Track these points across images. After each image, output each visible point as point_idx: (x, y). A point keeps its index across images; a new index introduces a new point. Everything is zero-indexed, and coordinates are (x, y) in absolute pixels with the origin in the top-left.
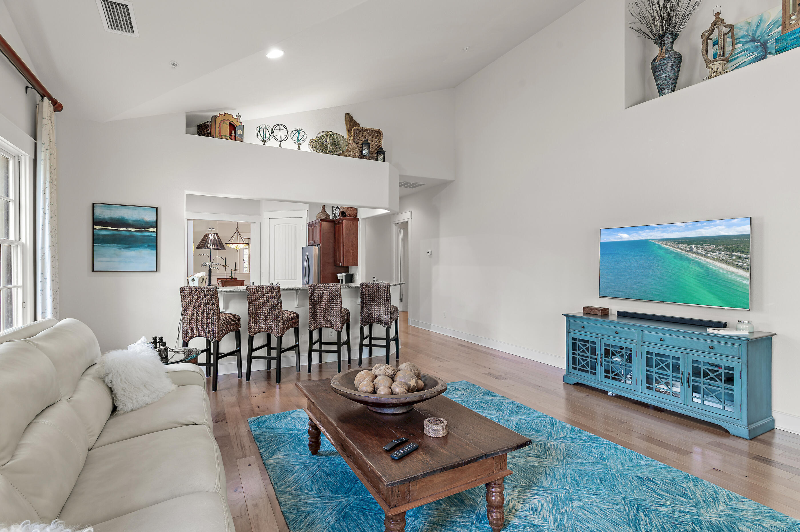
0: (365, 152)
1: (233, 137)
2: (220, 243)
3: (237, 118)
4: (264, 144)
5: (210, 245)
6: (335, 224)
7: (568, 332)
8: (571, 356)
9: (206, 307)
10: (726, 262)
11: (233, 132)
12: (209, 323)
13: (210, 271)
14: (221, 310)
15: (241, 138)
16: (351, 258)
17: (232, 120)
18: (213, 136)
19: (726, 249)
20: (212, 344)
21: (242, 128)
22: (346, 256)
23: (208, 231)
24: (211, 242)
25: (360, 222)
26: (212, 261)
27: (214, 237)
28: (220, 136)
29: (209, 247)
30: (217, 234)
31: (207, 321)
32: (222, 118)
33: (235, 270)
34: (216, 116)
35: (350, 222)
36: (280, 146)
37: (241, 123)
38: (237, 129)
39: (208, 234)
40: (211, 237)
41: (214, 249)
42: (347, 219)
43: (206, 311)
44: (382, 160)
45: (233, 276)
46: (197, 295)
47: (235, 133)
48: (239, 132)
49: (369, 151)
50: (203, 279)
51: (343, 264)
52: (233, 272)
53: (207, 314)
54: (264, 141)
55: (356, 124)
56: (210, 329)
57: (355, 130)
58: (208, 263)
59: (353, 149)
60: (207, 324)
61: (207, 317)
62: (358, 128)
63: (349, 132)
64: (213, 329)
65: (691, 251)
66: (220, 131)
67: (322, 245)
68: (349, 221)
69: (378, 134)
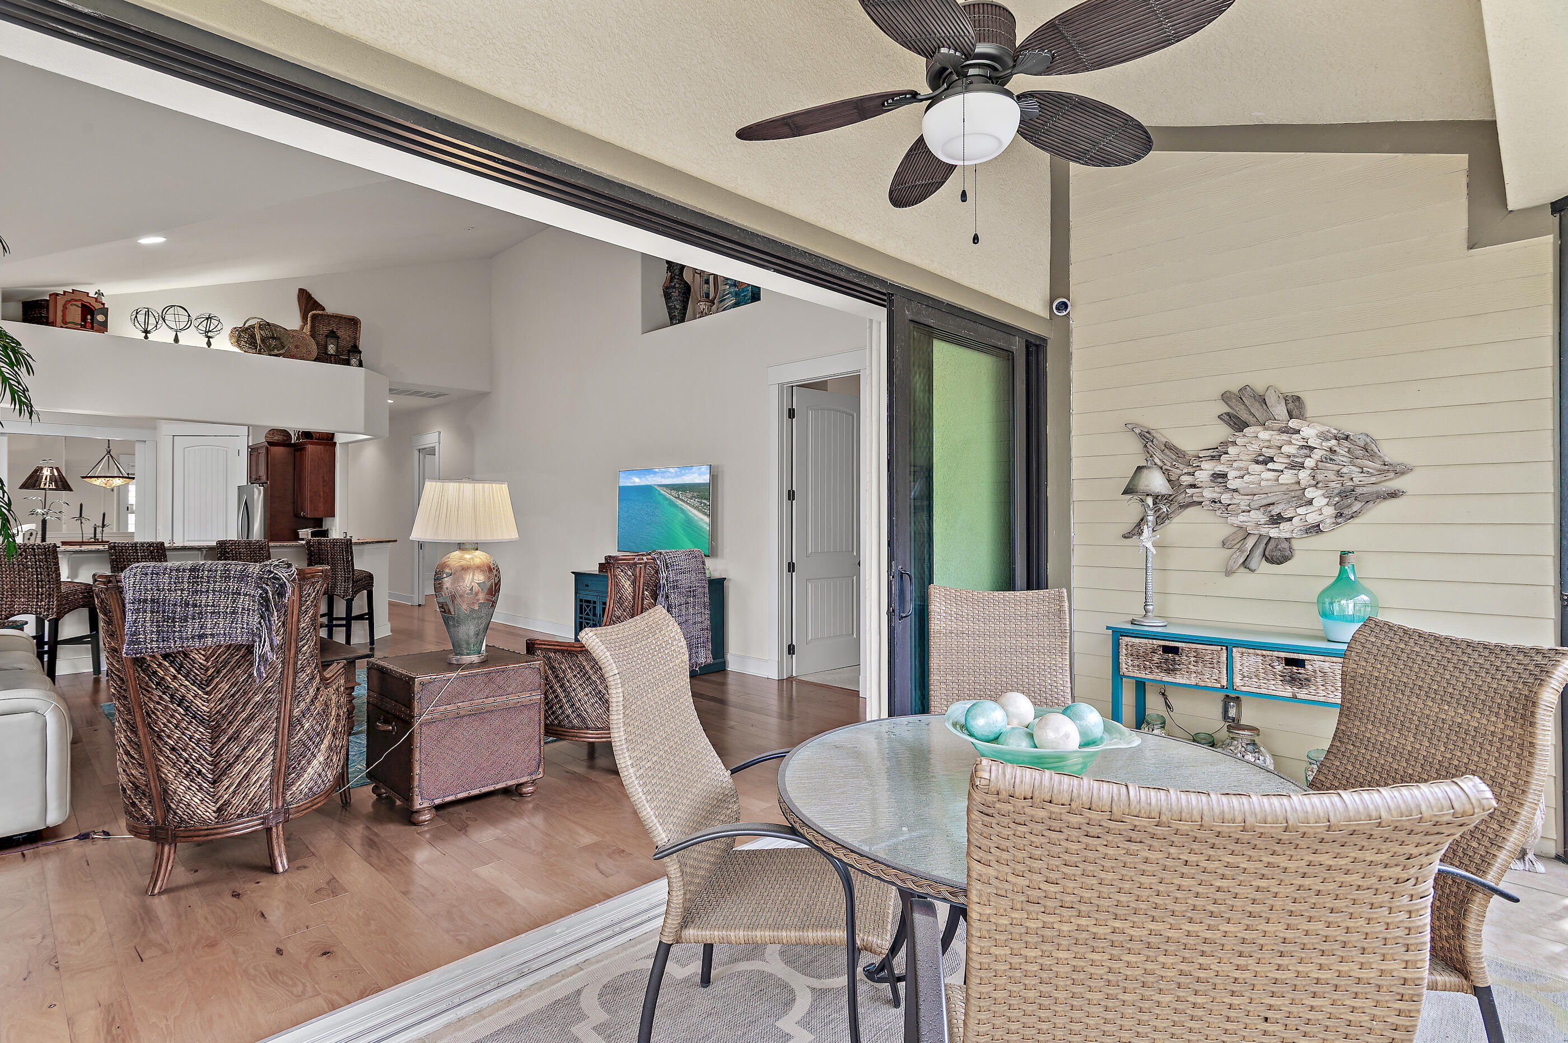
0: (331, 349)
1: (89, 325)
2: (62, 481)
3: (96, 296)
4: (146, 337)
5: (45, 484)
6: (295, 450)
7: (576, 593)
8: (579, 620)
9: (37, 571)
10: (697, 508)
11: (89, 317)
12: (42, 594)
13: (44, 522)
14: (64, 576)
15: (103, 327)
16: (321, 505)
17: (86, 299)
18: (53, 324)
19: (698, 497)
20: (47, 623)
21: (105, 312)
22: (311, 502)
23: (41, 464)
24: (46, 479)
25: (338, 449)
26: (47, 507)
27: (52, 472)
28: (65, 324)
29: (42, 486)
30: (57, 469)
31: (38, 591)
32: (67, 298)
33: (103, 526)
34: (57, 295)
35: (320, 448)
36: (176, 340)
37: (103, 304)
38: (95, 312)
39: (42, 469)
40: (46, 472)
41: (50, 489)
42: (312, 444)
43: (37, 578)
44: (357, 362)
45: (99, 536)
46: (21, 555)
47: (92, 319)
48: (100, 318)
49: (337, 348)
50: (31, 534)
51: (308, 513)
52: (99, 530)
53: (38, 581)
54: (146, 332)
55: (317, 305)
56: (43, 603)
57: (314, 314)
58: (39, 511)
59: (306, 345)
60: (38, 595)
61: (38, 585)
62: (320, 312)
63: (304, 318)
64: (49, 602)
65: (678, 498)
66: (64, 316)
67: (271, 483)
68: (318, 447)
69: (353, 323)
